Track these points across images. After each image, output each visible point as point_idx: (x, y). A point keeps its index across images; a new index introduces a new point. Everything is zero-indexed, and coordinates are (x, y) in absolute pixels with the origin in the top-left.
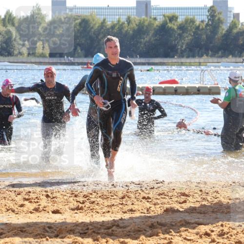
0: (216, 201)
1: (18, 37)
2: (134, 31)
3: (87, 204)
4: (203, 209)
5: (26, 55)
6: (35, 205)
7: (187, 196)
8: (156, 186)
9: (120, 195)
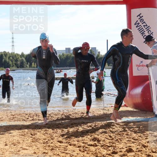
0: (93, 115)
1: (26, 61)
2: (65, 58)
3: (50, 117)
4: (89, 118)
5: (28, 67)
6: (32, 118)
7: (84, 113)
8: (73, 110)
9: (61, 114)
